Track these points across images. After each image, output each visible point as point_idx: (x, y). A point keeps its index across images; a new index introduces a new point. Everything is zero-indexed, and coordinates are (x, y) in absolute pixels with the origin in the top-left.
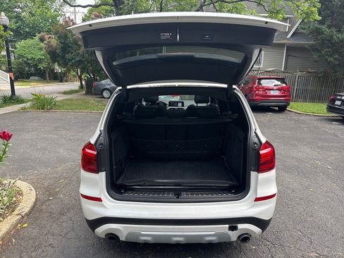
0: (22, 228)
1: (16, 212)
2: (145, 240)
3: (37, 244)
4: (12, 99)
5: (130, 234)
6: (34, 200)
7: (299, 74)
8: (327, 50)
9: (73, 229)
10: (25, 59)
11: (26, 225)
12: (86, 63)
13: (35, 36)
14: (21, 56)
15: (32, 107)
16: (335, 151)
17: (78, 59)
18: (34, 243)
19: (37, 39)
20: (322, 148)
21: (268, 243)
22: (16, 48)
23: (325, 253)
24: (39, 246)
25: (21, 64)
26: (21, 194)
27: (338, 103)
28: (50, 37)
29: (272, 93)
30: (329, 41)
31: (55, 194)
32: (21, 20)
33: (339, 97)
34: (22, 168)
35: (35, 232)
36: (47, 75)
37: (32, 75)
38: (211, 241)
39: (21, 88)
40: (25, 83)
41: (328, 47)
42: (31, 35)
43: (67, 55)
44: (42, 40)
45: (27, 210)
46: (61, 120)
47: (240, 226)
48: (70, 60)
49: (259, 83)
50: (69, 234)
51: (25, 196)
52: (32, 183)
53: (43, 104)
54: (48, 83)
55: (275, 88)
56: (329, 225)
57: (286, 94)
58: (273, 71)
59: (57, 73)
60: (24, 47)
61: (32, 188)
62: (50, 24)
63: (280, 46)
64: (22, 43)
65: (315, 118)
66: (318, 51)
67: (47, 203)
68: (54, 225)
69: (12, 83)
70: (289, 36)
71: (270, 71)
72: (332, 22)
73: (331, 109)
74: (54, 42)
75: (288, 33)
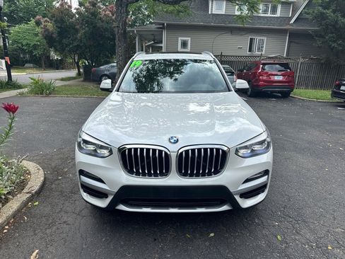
0: (33, 206)
1: (25, 190)
3: (50, 221)
4: (9, 84)
6: (42, 179)
7: (301, 60)
8: (331, 35)
10: (20, 45)
11: (37, 203)
12: (84, 48)
13: (30, 21)
14: (15, 42)
15: (31, 92)
16: (344, 134)
17: (75, 44)
18: (48, 220)
19: (33, 22)
20: (331, 131)
21: (291, 220)
22: (10, 34)
24: (53, 223)
25: (16, 50)
26: (29, 174)
27: (343, 88)
28: (46, 21)
29: (276, 78)
30: (334, 26)
31: (63, 174)
35: (47, 210)
36: (43, 62)
37: (27, 62)
40: (20, 70)
41: (332, 33)
42: (26, 20)
43: (64, 40)
44: (38, 23)
45: (36, 188)
46: (62, 104)
48: (67, 45)
49: (263, 69)
50: (83, 212)
51: (33, 175)
52: (39, 164)
53: (42, 90)
54: (44, 70)
55: (280, 73)
57: (290, 79)
58: (276, 57)
59: (53, 60)
60: (19, 32)
61: (39, 167)
62: (45, 8)
63: (283, 32)
64: (17, 28)
65: (320, 104)
66: (321, 36)
67: (57, 182)
68: (67, 204)
69: (9, 68)
70: (292, 22)
71: (272, 58)
72: (336, 7)
73: (336, 94)
74: (50, 26)
75: (291, 18)
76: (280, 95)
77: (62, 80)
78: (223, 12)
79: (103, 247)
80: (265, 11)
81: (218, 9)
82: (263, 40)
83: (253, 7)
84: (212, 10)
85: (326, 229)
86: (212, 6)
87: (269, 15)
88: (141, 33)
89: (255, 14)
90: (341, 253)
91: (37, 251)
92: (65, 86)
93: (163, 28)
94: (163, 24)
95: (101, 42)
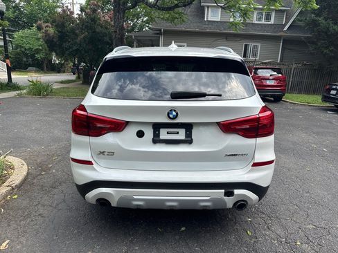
0: (12, 199)
1: (6, 184)
2: (137, 205)
3: (26, 213)
4: (9, 86)
5: (121, 199)
6: (25, 173)
7: (294, 66)
8: (323, 42)
9: (64, 201)
10: (23, 49)
11: (16, 196)
12: (83, 52)
13: (33, 26)
14: (18, 46)
15: (29, 93)
16: (330, 136)
17: (75, 48)
18: (24, 213)
19: (34, 28)
20: (318, 134)
21: (264, 216)
22: (13, 38)
23: (322, 225)
24: (29, 215)
25: (18, 54)
26: (13, 169)
27: (333, 92)
28: (47, 26)
29: (268, 83)
30: (326, 33)
31: (47, 170)
32: (19, 10)
33: (334, 87)
34: (15, 146)
35: (25, 203)
36: (45, 65)
37: (30, 65)
38: (206, 206)
39: (18, 77)
40: (23, 73)
41: (324, 40)
42: (29, 26)
43: (64, 44)
44: (39, 28)
45: (17, 182)
46: (57, 104)
47: (237, 192)
48: (67, 49)
49: (255, 73)
50: (60, 205)
51: (16, 170)
52: (25, 160)
53: (39, 91)
54: (45, 73)
55: (271, 78)
56: (326, 200)
57: (282, 84)
58: (269, 63)
59: (54, 64)
60: (22, 37)
61: (24, 163)
62: (49, 14)
63: (277, 38)
64: (20, 33)
65: (310, 108)
66: (313, 43)
67: (39, 177)
68: (46, 197)
69: (10, 70)
70: (286, 29)
71: (266, 63)
72: (328, 14)
73: (326, 98)
74: (51, 31)
75: (284, 25)
76: (272, 99)
77: (62, 82)
78: (218, 19)
79: (73, 239)
80: (260, 19)
81: (214, 15)
82: (257, 47)
83: (245, 14)
84: (207, 17)
85: (298, 225)
86: (208, 13)
87: (263, 22)
88: (139, 38)
89: (248, 21)
90: (309, 248)
91: (8, 241)
92: (64, 88)
93: (160, 34)
94: (161, 30)
95: (100, 47)
